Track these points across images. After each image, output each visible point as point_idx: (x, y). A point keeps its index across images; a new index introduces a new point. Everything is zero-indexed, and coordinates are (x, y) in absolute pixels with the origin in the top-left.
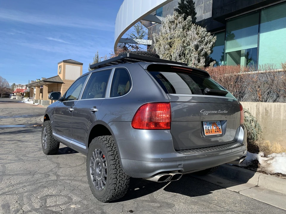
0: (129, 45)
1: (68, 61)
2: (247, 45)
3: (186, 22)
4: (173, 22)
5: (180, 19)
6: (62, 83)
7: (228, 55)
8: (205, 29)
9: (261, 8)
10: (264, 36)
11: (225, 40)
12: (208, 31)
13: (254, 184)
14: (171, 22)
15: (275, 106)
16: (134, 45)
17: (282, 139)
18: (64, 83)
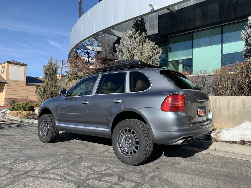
0: (82, 51)
1: (11, 62)
2: (184, 56)
3: (141, 37)
4: (132, 36)
5: (137, 34)
6: (6, 83)
7: (170, 62)
8: (154, 43)
9: (193, 31)
10: (196, 50)
11: (168, 52)
12: (156, 44)
13: (213, 149)
14: (130, 36)
15: (213, 98)
16: (86, 51)
17: (218, 121)
18: (8, 83)
